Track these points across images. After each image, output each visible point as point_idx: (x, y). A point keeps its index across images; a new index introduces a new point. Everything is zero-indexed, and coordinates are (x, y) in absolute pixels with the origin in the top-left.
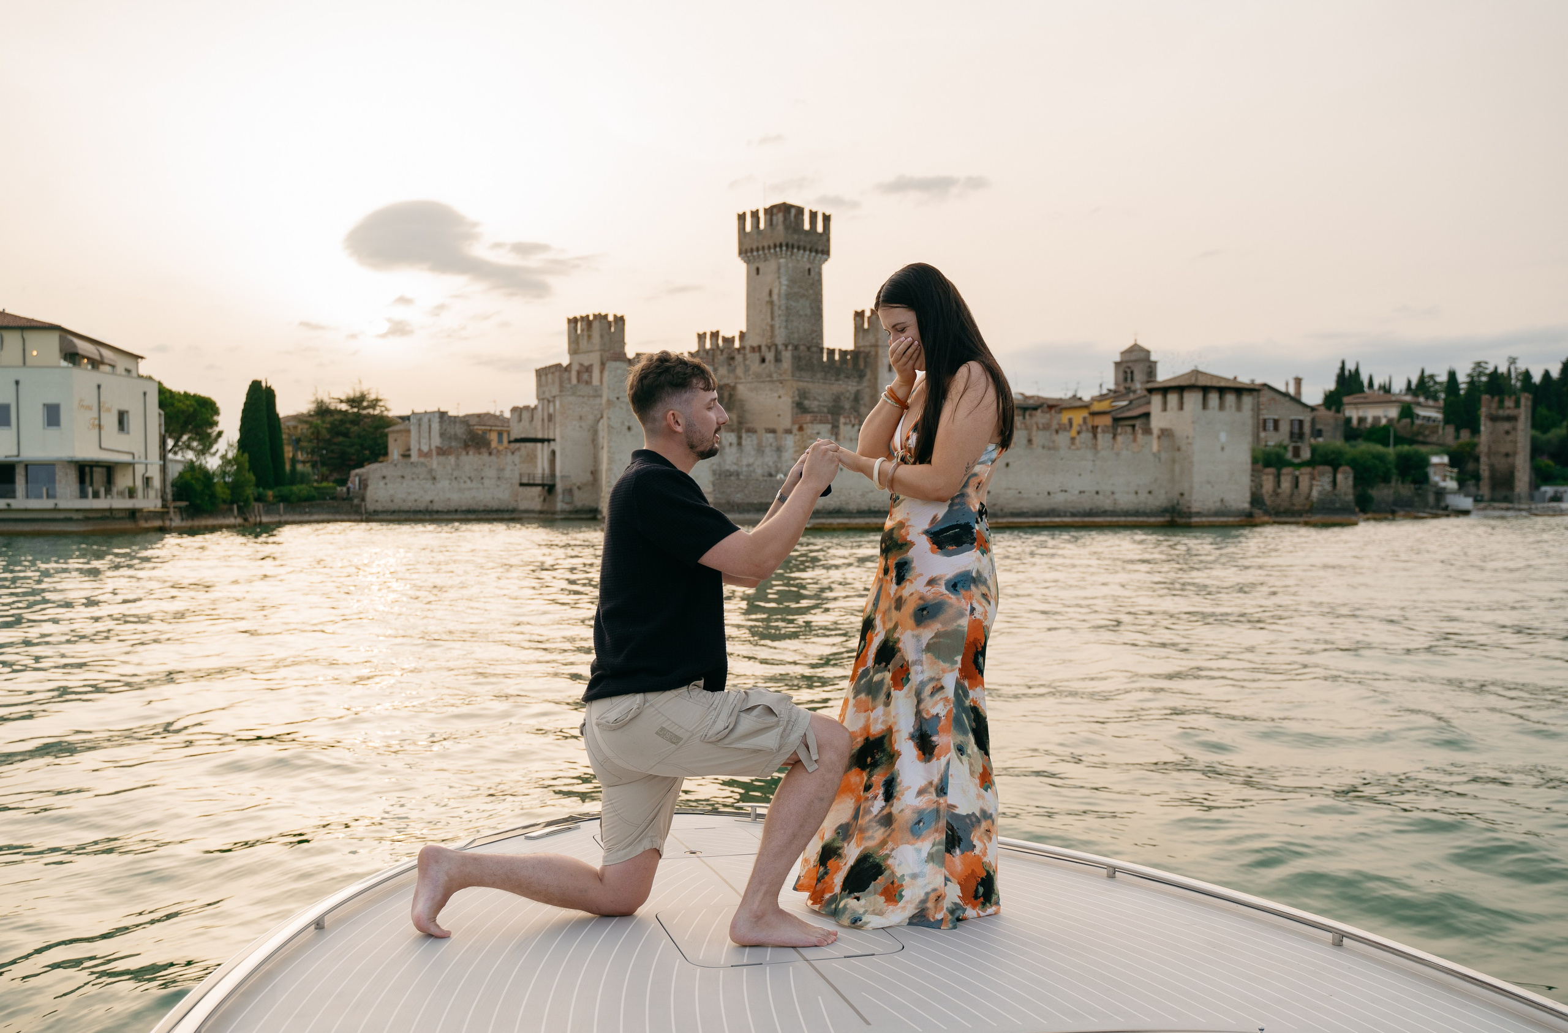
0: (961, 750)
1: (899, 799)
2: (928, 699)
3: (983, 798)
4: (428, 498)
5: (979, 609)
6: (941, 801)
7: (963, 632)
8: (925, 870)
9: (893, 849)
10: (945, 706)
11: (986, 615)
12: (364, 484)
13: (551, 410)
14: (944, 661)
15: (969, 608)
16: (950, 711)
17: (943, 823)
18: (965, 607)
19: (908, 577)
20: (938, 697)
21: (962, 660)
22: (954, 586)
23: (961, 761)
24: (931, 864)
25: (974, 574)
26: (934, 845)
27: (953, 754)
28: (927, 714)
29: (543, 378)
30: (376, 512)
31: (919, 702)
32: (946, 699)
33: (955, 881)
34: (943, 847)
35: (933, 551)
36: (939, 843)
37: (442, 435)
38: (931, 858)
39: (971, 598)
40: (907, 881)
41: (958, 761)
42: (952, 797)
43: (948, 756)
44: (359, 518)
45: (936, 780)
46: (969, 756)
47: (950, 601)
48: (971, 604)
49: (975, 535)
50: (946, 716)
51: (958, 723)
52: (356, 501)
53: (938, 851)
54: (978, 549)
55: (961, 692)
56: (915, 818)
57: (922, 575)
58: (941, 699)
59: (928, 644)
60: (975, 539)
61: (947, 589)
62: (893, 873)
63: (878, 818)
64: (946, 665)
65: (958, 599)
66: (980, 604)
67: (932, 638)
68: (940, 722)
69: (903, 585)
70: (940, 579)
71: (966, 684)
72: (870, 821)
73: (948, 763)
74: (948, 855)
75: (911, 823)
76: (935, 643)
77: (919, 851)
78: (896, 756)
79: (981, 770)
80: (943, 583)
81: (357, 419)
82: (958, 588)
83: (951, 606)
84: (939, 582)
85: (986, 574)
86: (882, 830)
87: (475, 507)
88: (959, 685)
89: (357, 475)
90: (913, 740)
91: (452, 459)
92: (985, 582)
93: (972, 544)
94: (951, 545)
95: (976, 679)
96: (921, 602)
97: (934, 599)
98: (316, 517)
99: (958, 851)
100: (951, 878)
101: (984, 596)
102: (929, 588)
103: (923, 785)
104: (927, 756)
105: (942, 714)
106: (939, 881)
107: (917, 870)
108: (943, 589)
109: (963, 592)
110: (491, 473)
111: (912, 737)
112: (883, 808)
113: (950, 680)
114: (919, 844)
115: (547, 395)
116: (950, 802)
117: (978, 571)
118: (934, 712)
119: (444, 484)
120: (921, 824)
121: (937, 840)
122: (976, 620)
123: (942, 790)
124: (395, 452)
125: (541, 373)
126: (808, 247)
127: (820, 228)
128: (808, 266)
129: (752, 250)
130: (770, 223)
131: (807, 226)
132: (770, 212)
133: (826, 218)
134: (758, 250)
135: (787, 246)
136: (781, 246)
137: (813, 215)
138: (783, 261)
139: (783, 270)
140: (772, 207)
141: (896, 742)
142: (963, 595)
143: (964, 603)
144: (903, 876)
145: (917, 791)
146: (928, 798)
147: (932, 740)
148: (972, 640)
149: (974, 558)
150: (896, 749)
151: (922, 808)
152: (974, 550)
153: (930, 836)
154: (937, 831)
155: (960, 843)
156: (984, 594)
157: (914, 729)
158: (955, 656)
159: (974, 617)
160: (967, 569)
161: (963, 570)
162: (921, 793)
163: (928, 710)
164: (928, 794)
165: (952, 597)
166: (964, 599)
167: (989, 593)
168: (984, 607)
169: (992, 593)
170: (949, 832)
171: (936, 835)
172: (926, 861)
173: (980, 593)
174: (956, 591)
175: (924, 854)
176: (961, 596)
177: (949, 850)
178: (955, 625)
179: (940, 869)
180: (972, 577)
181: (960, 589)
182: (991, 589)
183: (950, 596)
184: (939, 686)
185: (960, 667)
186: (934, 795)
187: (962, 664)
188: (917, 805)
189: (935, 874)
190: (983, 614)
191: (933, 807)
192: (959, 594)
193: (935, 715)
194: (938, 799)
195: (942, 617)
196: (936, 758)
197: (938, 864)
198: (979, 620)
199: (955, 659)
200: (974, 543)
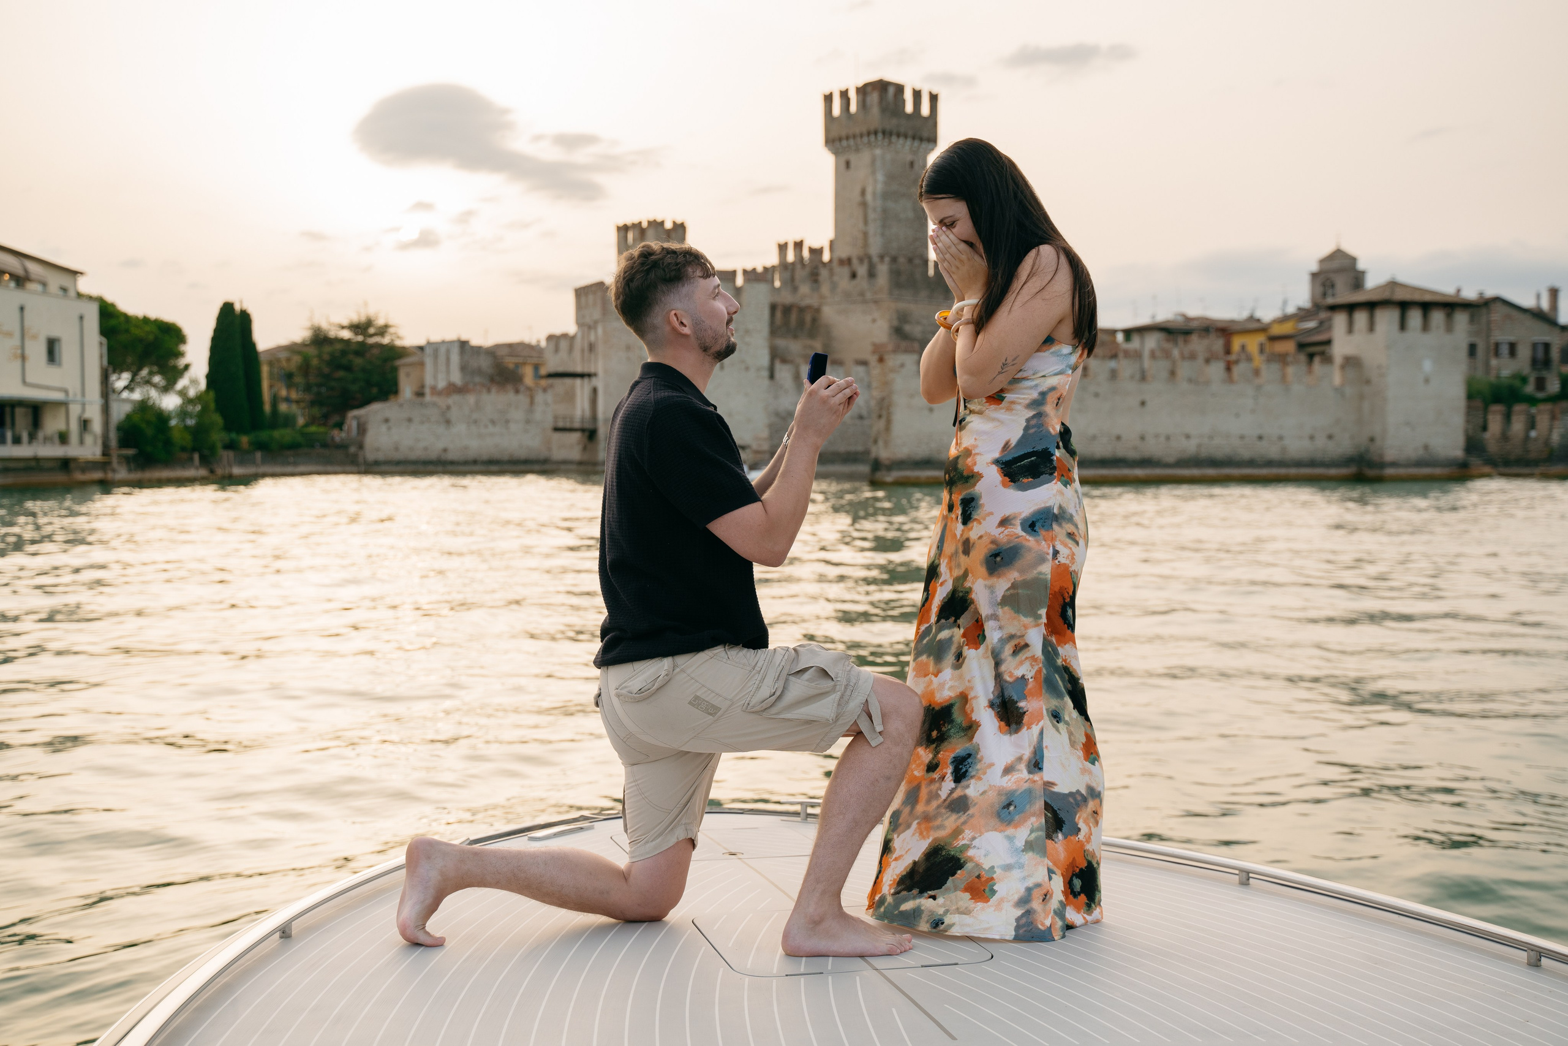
0: (1056, 716)
1: (979, 779)
2: (1010, 659)
3: (1089, 773)
4: (440, 445)
5: (1064, 551)
6: (1036, 777)
7: (1046, 580)
8: (1022, 861)
10: (1032, 666)
11: (1073, 558)
12: (362, 429)
13: (592, 338)
14: (1025, 616)
15: (1051, 551)
16: (1039, 672)
17: (1039, 805)
18: (1046, 550)
19: (975, 516)
20: (1022, 656)
21: (1047, 613)
22: (1032, 525)
23: (1058, 730)
24: (1030, 854)
25: (1056, 511)
26: (1032, 831)
27: (1046, 722)
28: (1010, 676)
29: (583, 299)
30: (377, 463)
31: (997, 664)
32: (1033, 659)
33: (1058, 872)
34: (1042, 834)
35: (1004, 485)
36: (1038, 829)
37: (463, 368)
38: (1029, 846)
39: (1053, 539)
40: (998, 874)
41: (1053, 730)
42: (1048, 774)
43: (1039, 725)
44: (354, 469)
45: (1027, 753)
46: (1067, 723)
47: (1027, 544)
48: (1054, 547)
49: (1055, 463)
50: (1035, 678)
51: (1049, 685)
52: (352, 450)
53: (1037, 838)
54: (1059, 480)
55: (1050, 652)
56: (1004, 800)
57: (992, 514)
58: (1027, 658)
59: (1004, 597)
60: (1054, 468)
61: (1023, 529)
62: (980, 865)
63: (947, 802)
64: (1027, 620)
65: (1037, 541)
66: (1066, 545)
67: (1009, 589)
68: (1026, 685)
69: (970, 525)
70: (1015, 518)
71: (1054, 640)
72: (942, 806)
73: (1041, 733)
74: (1049, 842)
75: (997, 807)
76: (1011, 595)
77: (1010, 839)
78: (974, 727)
79: (1083, 741)
80: (1018, 522)
81: (362, 349)
82: (1036, 528)
83: (1030, 550)
84: (1013, 522)
85: (1071, 510)
86: (954, 817)
87: (497, 455)
88: (1046, 644)
89: (357, 418)
90: (993, 709)
91: (471, 399)
92: (1070, 519)
93: (1051, 474)
94: (1025, 476)
95: (1064, 636)
96: (993, 546)
97: (1009, 542)
98: (301, 469)
99: (1060, 836)
100: (1054, 870)
101: (1070, 535)
102: (1001, 529)
103: (1009, 762)
104: (1014, 726)
105: (1029, 675)
106: (1041, 875)
107: (1010, 861)
108: (1018, 530)
109: (1043, 532)
110: (517, 415)
111: (992, 705)
112: (952, 791)
113: (1036, 637)
114: (1010, 831)
115: (588, 320)
116: (1045, 779)
117: (1060, 507)
118: (1018, 674)
119: (460, 428)
120: (1012, 808)
121: (1035, 825)
122: (1060, 565)
123: (1036, 765)
124: (407, 390)
125: (581, 293)
126: (910, 133)
127: (925, 110)
128: (909, 158)
129: (840, 139)
130: (863, 104)
131: (909, 108)
132: (862, 91)
133: (934, 98)
134: (847, 138)
135: (884, 133)
136: (876, 133)
137: (917, 95)
138: (878, 152)
139: (878, 163)
140: (866, 85)
141: (972, 711)
142: (1044, 536)
143: (1046, 546)
144: (993, 867)
145: (1003, 768)
146: (1018, 776)
147: (1017, 707)
148: (1057, 589)
149: (1055, 491)
150: (973, 719)
151: (1011, 788)
152: (1054, 482)
153: (1025, 821)
154: (1034, 815)
155: (1063, 827)
156: (1069, 533)
157: (994, 695)
158: (1039, 609)
159: (1059, 562)
160: (1047, 505)
161: (1043, 505)
162: (1008, 770)
163: (1010, 672)
164: (1018, 770)
165: (1030, 539)
166: (1045, 541)
167: (1076, 533)
168: (1071, 548)
169: (1080, 532)
170: (1049, 814)
171: (1033, 819)
172: (1023, 851)
173: (1065, 533)
174: (1035, 531)
175: (1020, 843)
176: (1041, 537)
177: (1049, 836)
178: (1035, 572)
179: (1042, 859)
180: (1054, 514)
181: (1040, 528)
182: (1079, 526)
183: (1028, 537)
184: (1023, 643)
185: (1046, 622)
186: (1025, 772)
187: (1047, 618)
188: (1005, 785)
189: (1035, 865)
190: (1070, 557)
191: (1026, 786)
192: (1039, 535)
193: (1020, 677)
194: (1031, 776)
195: (1019, 564)
196: (1026, 728)
197: (1037, 854)
198: (1065, 564)
199: (1039, 612)
200: (1054, 473)
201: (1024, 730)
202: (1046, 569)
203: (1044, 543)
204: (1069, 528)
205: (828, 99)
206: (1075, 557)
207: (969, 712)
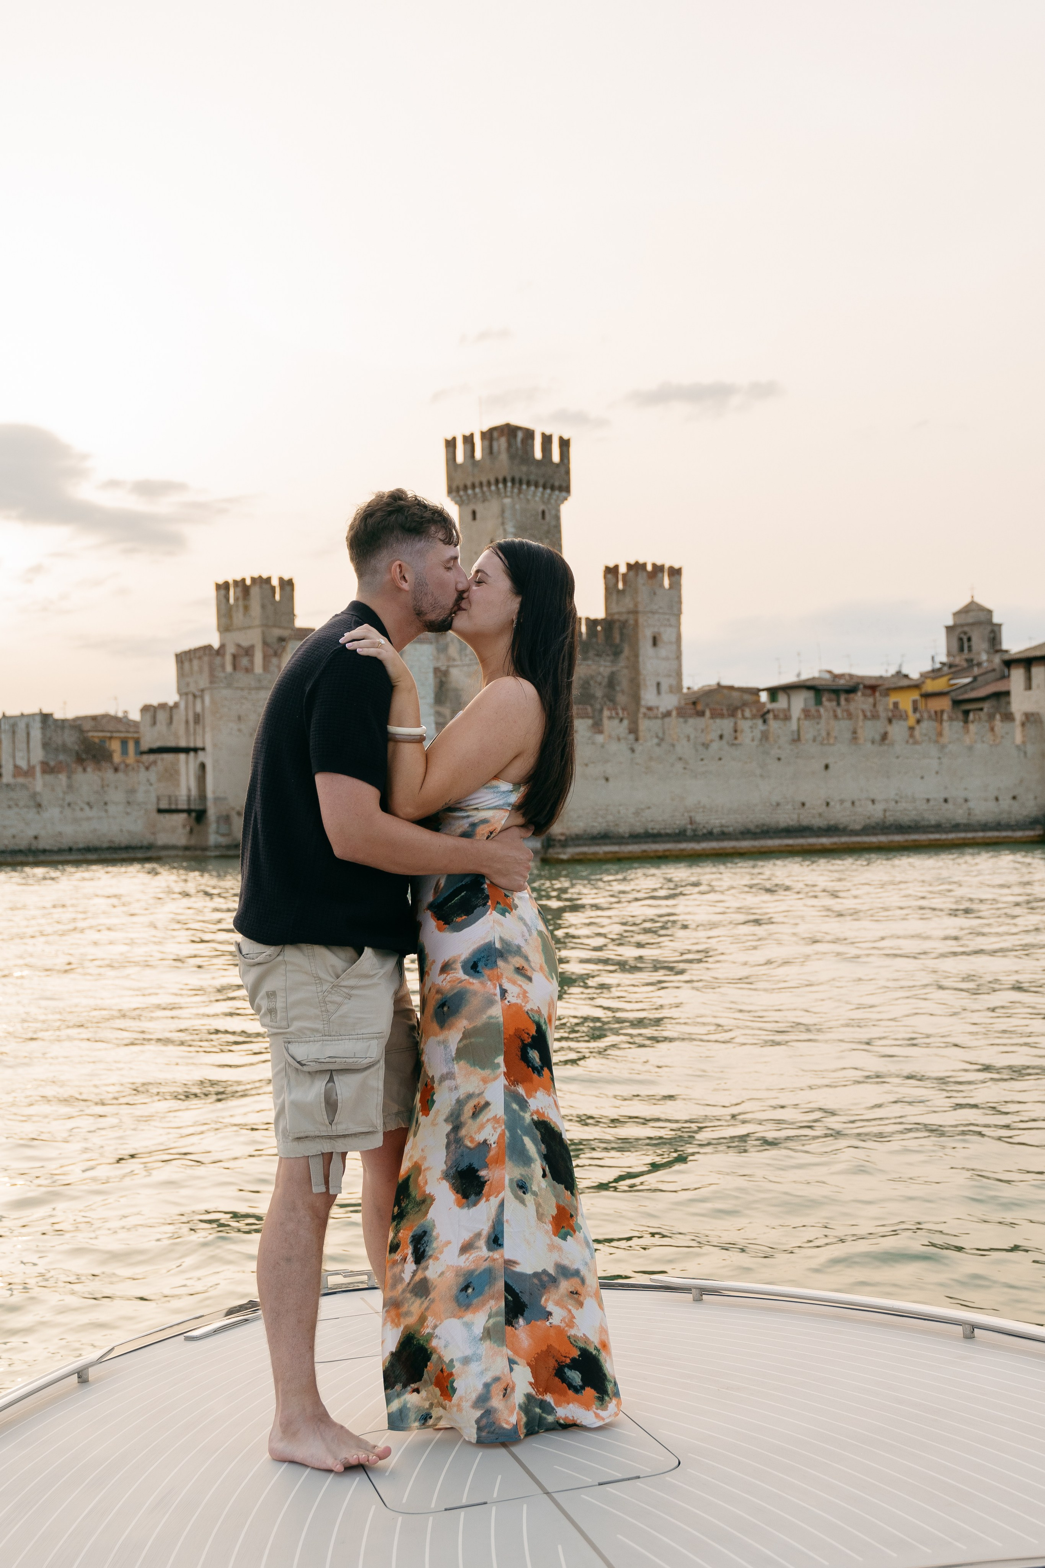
0: (522, 1186)
1: (437, 1259)
2: (470, 1121)
3: (560, 1249)
5: (514, 990)
6: (496, 1255)
7: (498, 1024)
8: (479, 1352)
9: (435, 1327)
10: (495, 1129)
11: (525, 998)
14: (483, 1068)
15: (498, 991)
16: (502, 1135)
17: (500, 1285)
18: (492, 991)
20: (484, 1117)
21: (506, 1061)
22: (474, 967)
23: (521, 1200)
24: (488, 1342)
25: (498, 945)
26: (490, 1317)
27: (509, 1193)
28: (468, 1143)
31: (455, 1129)
33: (522, 1362)
34: (502, 1319)
35: (440, 929)
36: (497, 1314)
38: (488, 1334)
39: (499, 977)
40: (457, 1368)
41: (516, 1203)
42: (509, 1251)
43: (501, 1196)
45: (485, 1228)
46: (535, 1194)
47: (471, 987)
48: (501, 986)
49: (487, 892)
50: (497, 1140)
51: (517, 1148)
53: (495, 1325)
54: (495, 910)
55: (516, 1104)
56: (462, 1281)
57: (434, 961)
58: (489, 1119)
59: (458, 1050)
60: (488, 897)
61: (466, 972)
62: (440, 1358)
63: (411, 1286)
64: (487, 1072)
65: (482, 983)
66: (514, 983)
67: (462, 1040)
68: (489, 1152)
70: (454, 961)
71: (521, 1090)
72: (404, 1291)
73: (502, 1205)
74: (509, 1328)
75: (455, 1290)
77: (468, 1326)
78: (428, 1201)
79: (554, 1212)
80: (459, 966)
82: (480, 968)
84: (456, 965)
85: (517, 941)
86: (418, 1302)
88: (512, 1096)
90: (447, 1180)
92: (518, 952)
93: (485, 904)
94: (459, 915)
95: (532, 1082)
96: (438, 996)
97: (453, 988)
99: (521, 1321)
100: (516, 1358)
101: (519, 970)
102: (444, 976)
103: (467, 1238)
104: (473, 1197)
105: (492, 1139)
106: (500, 1366)
107: (468, 1352)
108: (460, 974)
109: (486, 972)
111: (446, 1176)
112: (415, 1273)
113: (496, 1092)
114: (469, 1317)
116: (507, 1257)
117: (501, 939)
118: (480, 1138)
120: (470, 1290)
121: (494, 1310)
122: (511, 1005)
123: (496, 1241)
126: (541, 482)
127: (556, 457)
128: (541, 507)
129: (465, 488)
130: (489, 450)
131: (538, 454)
132: (489, 436)
133: (565, 444)
134: (473, 486)
135: (513, 480)
136: (505, 481)
137: (547, 440)
138: (507, 501)
139: (508, 514)
140: (492, 430)
141: (426, 1183)
142: (489, 976)
143: (492, 987)
144: (452, 1361)
145: (460, 1245)
146: (477, 1254)
147: (478, 1176)
148: (511, 1032)
149: (491, 923)
150: (427, 1192)
151: (469, 1268)
152: (489, 912)
153: (484, 1305)
154: (492, 1298)
155: (524, 1311)
156: (518, 968)
157: (447, 1166)
158: (495, 1058)
159: (509, 1002)
160: (487, 941)
161: (482, 942)
162: (466, 1248)
163: (471, 1137)
164: (477, 1248)
165: (474, 981)
166: (491, 980)
167: (526, 966)
168: (521, 986)
169: (533, 965)
170: (509, 1297)
171: (492, 1303)
172: (481, 1339)
173: (512, 968)
174: (478, 972)
175: (478, 1330)
176: (486, 977)
177: (510, 1321)
178: (485, 1017)
179: (501, 1348)
180: (496, 949)
181: (483, 968)
182: (530, 958)
183: (471, 980)
184: (483, 1103)
185: (505, 1070)
186: (485, 1249)
187: (506, 1066)
188: (463, 1265)
189: (492, 1356)
190: (521, 996)
191: (485, 1265)
192: (483, 976)
193: (482, 1142)
194: (491, 1254)
195: (465, 1011)
196: (484, 1199)
197: (495, 1342)
198: (516, 1004)
199: (496, 1061)
200: (488, 902)
201: (483, 1201)
202: (496, 1012)
203: (489, 983)
204: (517, 961)
205: (451, 444)
206: (527, 995)
207: (422, 1184)
